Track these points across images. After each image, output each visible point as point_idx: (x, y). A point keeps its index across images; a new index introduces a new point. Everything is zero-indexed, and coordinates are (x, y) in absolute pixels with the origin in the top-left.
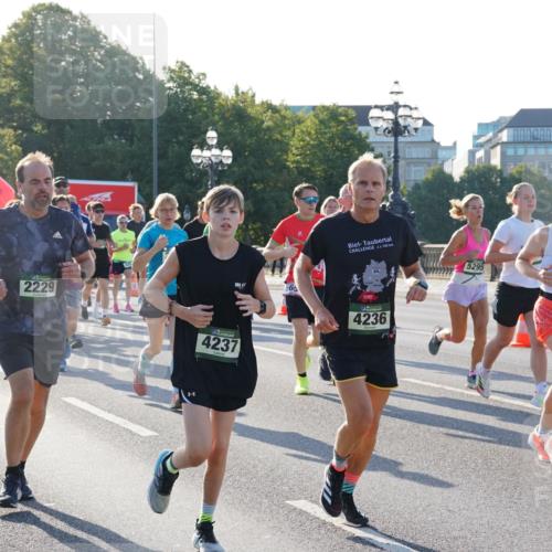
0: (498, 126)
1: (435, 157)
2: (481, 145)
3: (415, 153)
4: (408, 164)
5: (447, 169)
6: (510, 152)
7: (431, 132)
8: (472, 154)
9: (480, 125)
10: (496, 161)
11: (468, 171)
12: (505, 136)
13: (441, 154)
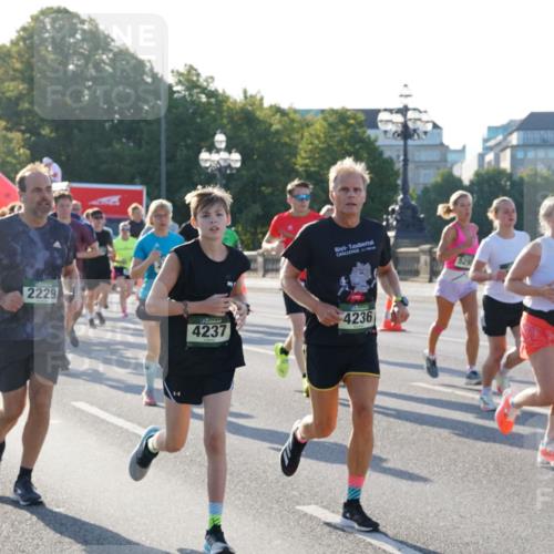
0: (507, 129)
1: (444, 160)
2: (491, 149)
3: (424, 156)
4: (417, 167)
5: (456, 172)
6: (520, 155)
7: (440, 135)
8: (481, 157)
9: (490, 129)
10: (506, 164)
11: (477, 174)
12: (514, 139)
13: (451, 157)
